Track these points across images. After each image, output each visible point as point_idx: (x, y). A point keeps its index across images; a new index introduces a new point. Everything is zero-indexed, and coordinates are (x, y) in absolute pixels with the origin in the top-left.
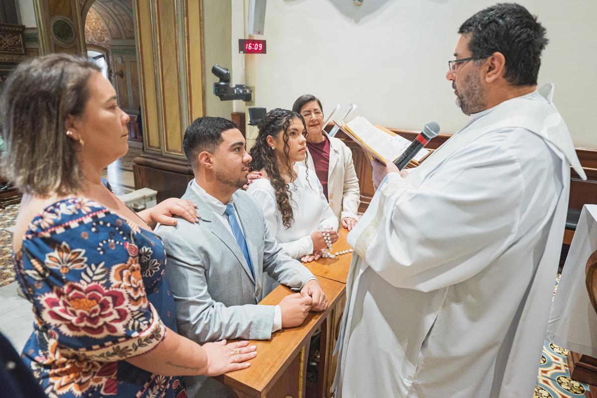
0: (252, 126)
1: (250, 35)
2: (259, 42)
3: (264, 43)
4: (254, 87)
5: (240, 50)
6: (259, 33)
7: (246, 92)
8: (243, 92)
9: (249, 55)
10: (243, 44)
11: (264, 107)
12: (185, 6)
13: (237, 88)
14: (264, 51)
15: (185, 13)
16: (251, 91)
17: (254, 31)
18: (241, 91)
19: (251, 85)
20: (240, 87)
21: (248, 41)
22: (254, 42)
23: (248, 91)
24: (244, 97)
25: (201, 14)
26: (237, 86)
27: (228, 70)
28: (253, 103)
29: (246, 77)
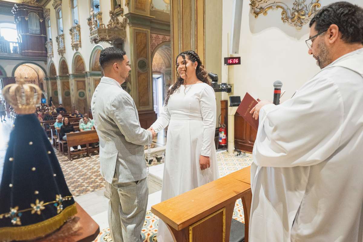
0: (231, 107)
1: (231, 55)
2: (236, 58)
3: (239, 58)
4: (233, 84)
5: (225, 63)
6: (236, 53)
7: (228, 87)
8: (226, 87)
9: (231, 66)
10: (226, 60)
11: (239, 96)
12: (196, 43)
13: (223, 85)
14: (239, 63)
15: (196, 47)
16: (231, 87)
17: (233, 52)
18: (225, 87)
19: (231, 83)
20: (225, 84)
21: (230, 58)
22: (233, 58)
23: (229, 87)
24: (227, 90)
25: (204, 46)
26: (223, 84)
27: (217, 75)
28: (232, 93)
29: (229, 79)
